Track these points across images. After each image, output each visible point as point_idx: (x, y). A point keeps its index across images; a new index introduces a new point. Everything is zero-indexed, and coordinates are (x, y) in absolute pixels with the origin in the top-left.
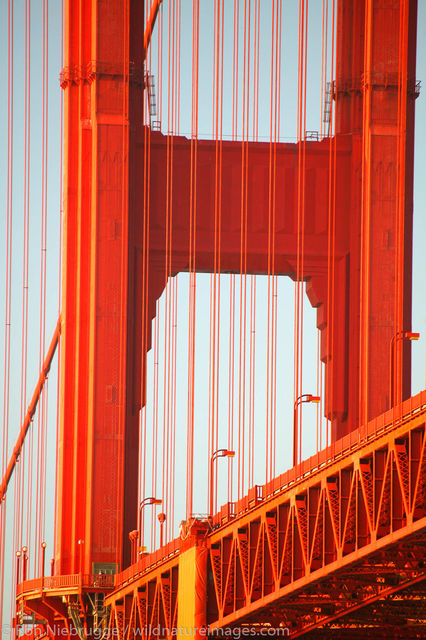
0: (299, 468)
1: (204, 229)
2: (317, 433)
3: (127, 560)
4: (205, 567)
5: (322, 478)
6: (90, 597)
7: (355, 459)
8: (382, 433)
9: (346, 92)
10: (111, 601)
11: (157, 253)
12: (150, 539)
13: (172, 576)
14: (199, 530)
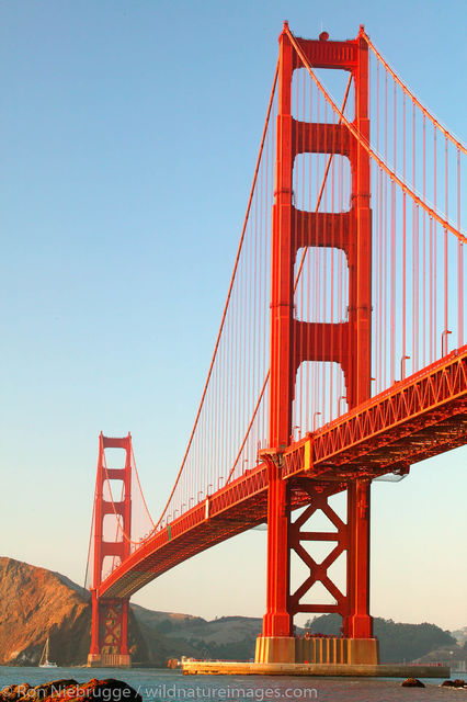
0: (340, 418)
1: (312, 349)
2: (345, 408)
3: (289, 444)
4: (312, 446)
5: (347, 421)
6: (280, 453)
7: (357, 415)
8: (365, 408)
9: (352, 309)
10: (285, 455)
11: (298, 355)
12: (296, 439)
13: (303, 449)
14: (311, 435)
